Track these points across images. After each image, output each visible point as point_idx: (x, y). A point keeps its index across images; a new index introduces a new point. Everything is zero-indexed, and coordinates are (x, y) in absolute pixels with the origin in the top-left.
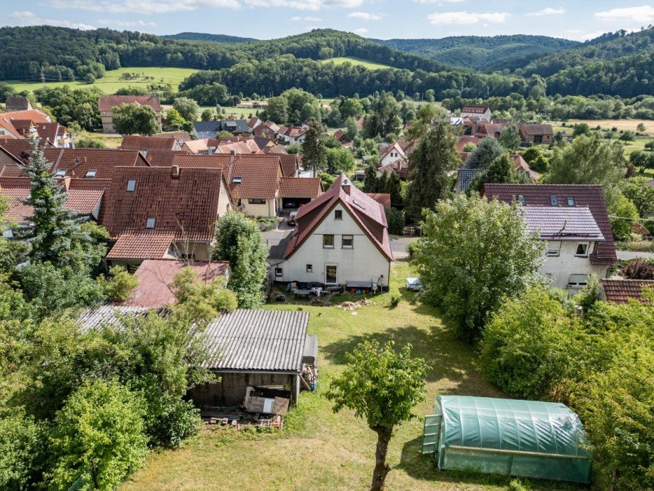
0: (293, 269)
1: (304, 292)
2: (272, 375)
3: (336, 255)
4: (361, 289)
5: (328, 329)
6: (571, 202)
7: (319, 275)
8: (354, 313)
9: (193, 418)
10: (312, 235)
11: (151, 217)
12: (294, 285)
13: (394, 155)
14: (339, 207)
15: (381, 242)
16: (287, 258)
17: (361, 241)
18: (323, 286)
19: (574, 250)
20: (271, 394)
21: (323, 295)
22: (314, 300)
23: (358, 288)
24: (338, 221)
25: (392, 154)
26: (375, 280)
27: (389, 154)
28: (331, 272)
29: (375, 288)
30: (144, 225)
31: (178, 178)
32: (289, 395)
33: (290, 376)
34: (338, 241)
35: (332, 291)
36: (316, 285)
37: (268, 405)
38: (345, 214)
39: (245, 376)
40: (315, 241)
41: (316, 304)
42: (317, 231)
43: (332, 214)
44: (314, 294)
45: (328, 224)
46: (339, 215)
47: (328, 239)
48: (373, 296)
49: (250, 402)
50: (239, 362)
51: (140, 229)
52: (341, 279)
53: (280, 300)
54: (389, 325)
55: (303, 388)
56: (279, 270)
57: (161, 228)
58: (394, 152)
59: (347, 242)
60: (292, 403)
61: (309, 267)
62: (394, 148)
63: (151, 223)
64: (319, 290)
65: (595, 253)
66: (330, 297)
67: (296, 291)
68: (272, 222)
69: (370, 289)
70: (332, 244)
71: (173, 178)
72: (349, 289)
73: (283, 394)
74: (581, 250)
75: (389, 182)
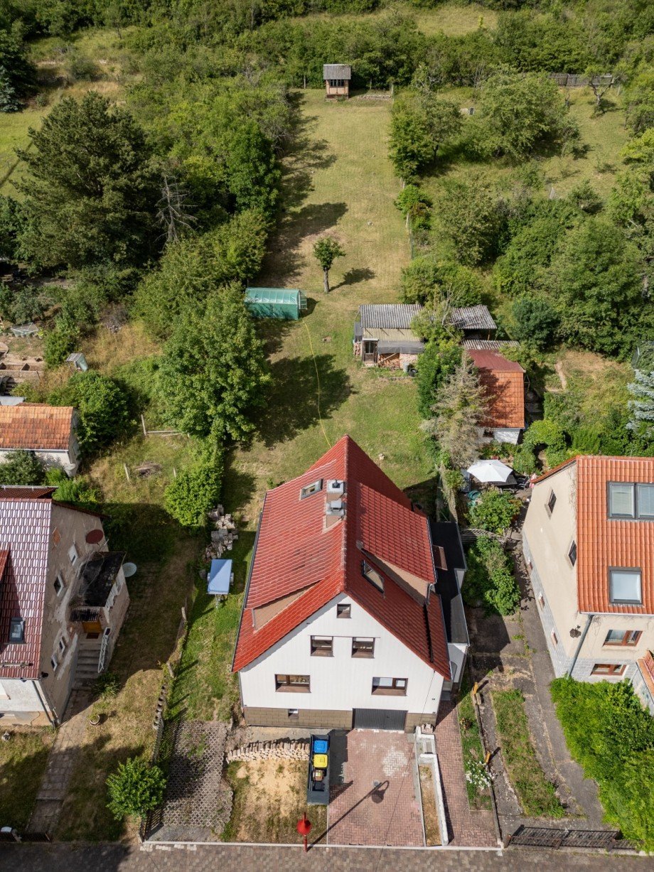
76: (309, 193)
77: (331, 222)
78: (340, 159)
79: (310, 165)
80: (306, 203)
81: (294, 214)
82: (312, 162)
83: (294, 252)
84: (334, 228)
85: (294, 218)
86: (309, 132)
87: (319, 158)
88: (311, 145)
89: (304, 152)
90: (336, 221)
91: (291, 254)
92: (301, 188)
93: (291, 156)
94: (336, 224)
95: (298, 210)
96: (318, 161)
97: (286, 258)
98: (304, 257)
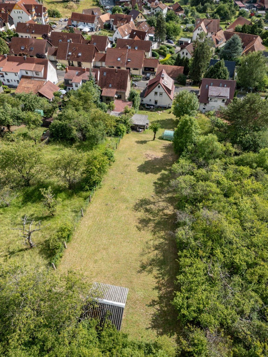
0: (146, 100)
1: (148, 107)
2: (141, 126)
3: (158, 98)
4: (164, 107)
5: (153, 118)
6: (225, 86)
7: (153, 103)
8: (160, 114)
9: (130, 130)
10: (152, 92)
11: (111, 84)
12: (146, 105)
13: (200, 29)
14: (159, 85)
15: (170, 95)
16: (145, 97)
17: (164, 94)
18: (154, 106)
19: (221, 101)
20: (141, 128)
21: (153, 108)
22: (150, 110)
23: (162, 107)
24: (159, 89)
25: (199, 29)
26: (167, 105)
27: (198, 29)
28: (156, 102)
29: (167, 107)
30: (109, 86)
31: (117, 72)
32: (144, 129)
33: (144, 126)
34: (158, 94)
35: (156, 107)
36: (152, 105)
37: (141, 130)
38: (161, 87)
39: (137, 125)
40: (153, 93)
41: (151, 111)
42: (153, 91)
43: (158, 86)
44: (151, 108)
45: (156, 89)
46: (159, 87)
47: (156, 93)
48: (166, 109)
49: (138, 129)
50: (137, 123)
51: (108, 87)
52: (158, 104)
53: (142, 109)
54: (166, 118)
55: (146, 128)
56: (142, 100)
57: (113, 87)
58: (200, 28)
59: (161, 94)
60: (144, 130)
61: (150, 100)
62: (200, 26)
63: (110, 85)
64: (152, 107)
65: (227, 102)
66: (155, 109)
67: (147, 107)
68: (140, 77)
69: (166, 108)
70: (157, 94)
71: (116, 72)
72: (160, 107)
73: (143, 129)
74: (223, 101)
75: (185, 61)
76: (156, 181)
77: (148, 163)
78: (132, 206)
79: (154, 203)
80: (158, 175)
81: (166, 170)
82: (152, 206)
83: (165, 153)
84: (147, 160)
85: (165, 167)
86: (151, 243)
87: (147, 210)
88: (151, 225)
89: (157, 219)
90: (145, 163)
91: (166, 153)
92: (161, 185)
93: (166, 215)
94: (146, 161)
95: (163, 172)
96: (148, 207)
97: (169, 152)
98: (161, 151)
